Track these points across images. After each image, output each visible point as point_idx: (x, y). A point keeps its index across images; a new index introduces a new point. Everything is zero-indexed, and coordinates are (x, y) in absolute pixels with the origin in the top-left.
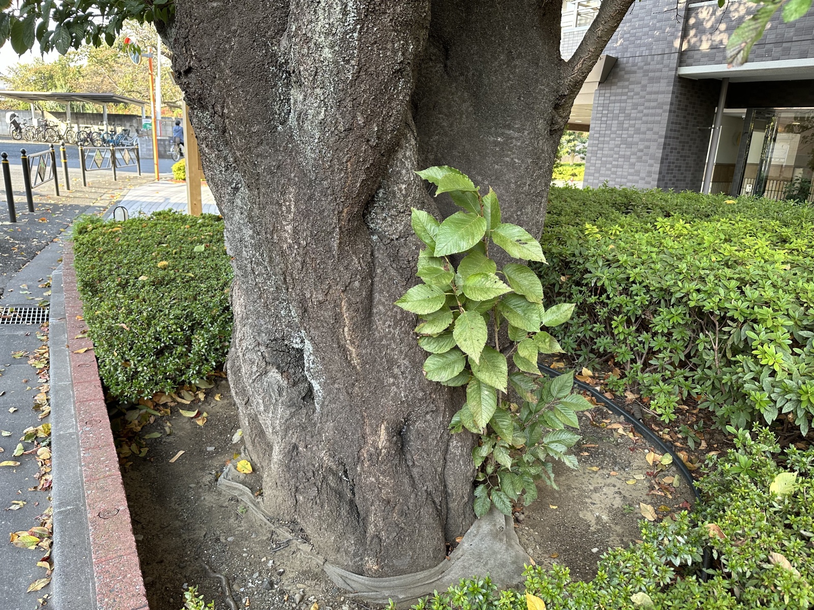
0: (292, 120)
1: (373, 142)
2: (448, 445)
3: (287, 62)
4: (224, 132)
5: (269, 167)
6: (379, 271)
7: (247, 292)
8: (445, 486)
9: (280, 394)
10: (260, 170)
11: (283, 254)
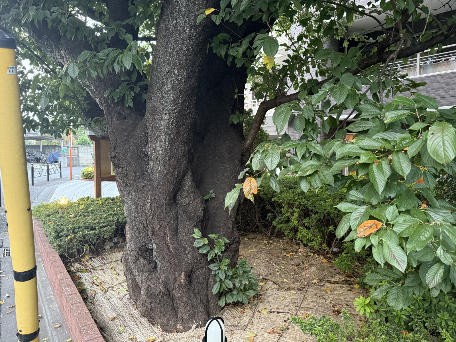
0: (149, 171)
1: (176, 176)
2: (208, 281)
3: (148, 153)
4: (127, 175)
5: (142, 186)
6: (180, 217)
7: (133, 229)
8: (208, 297)
9: (144, 267)
10: (139, 187)
11: (146, 214)
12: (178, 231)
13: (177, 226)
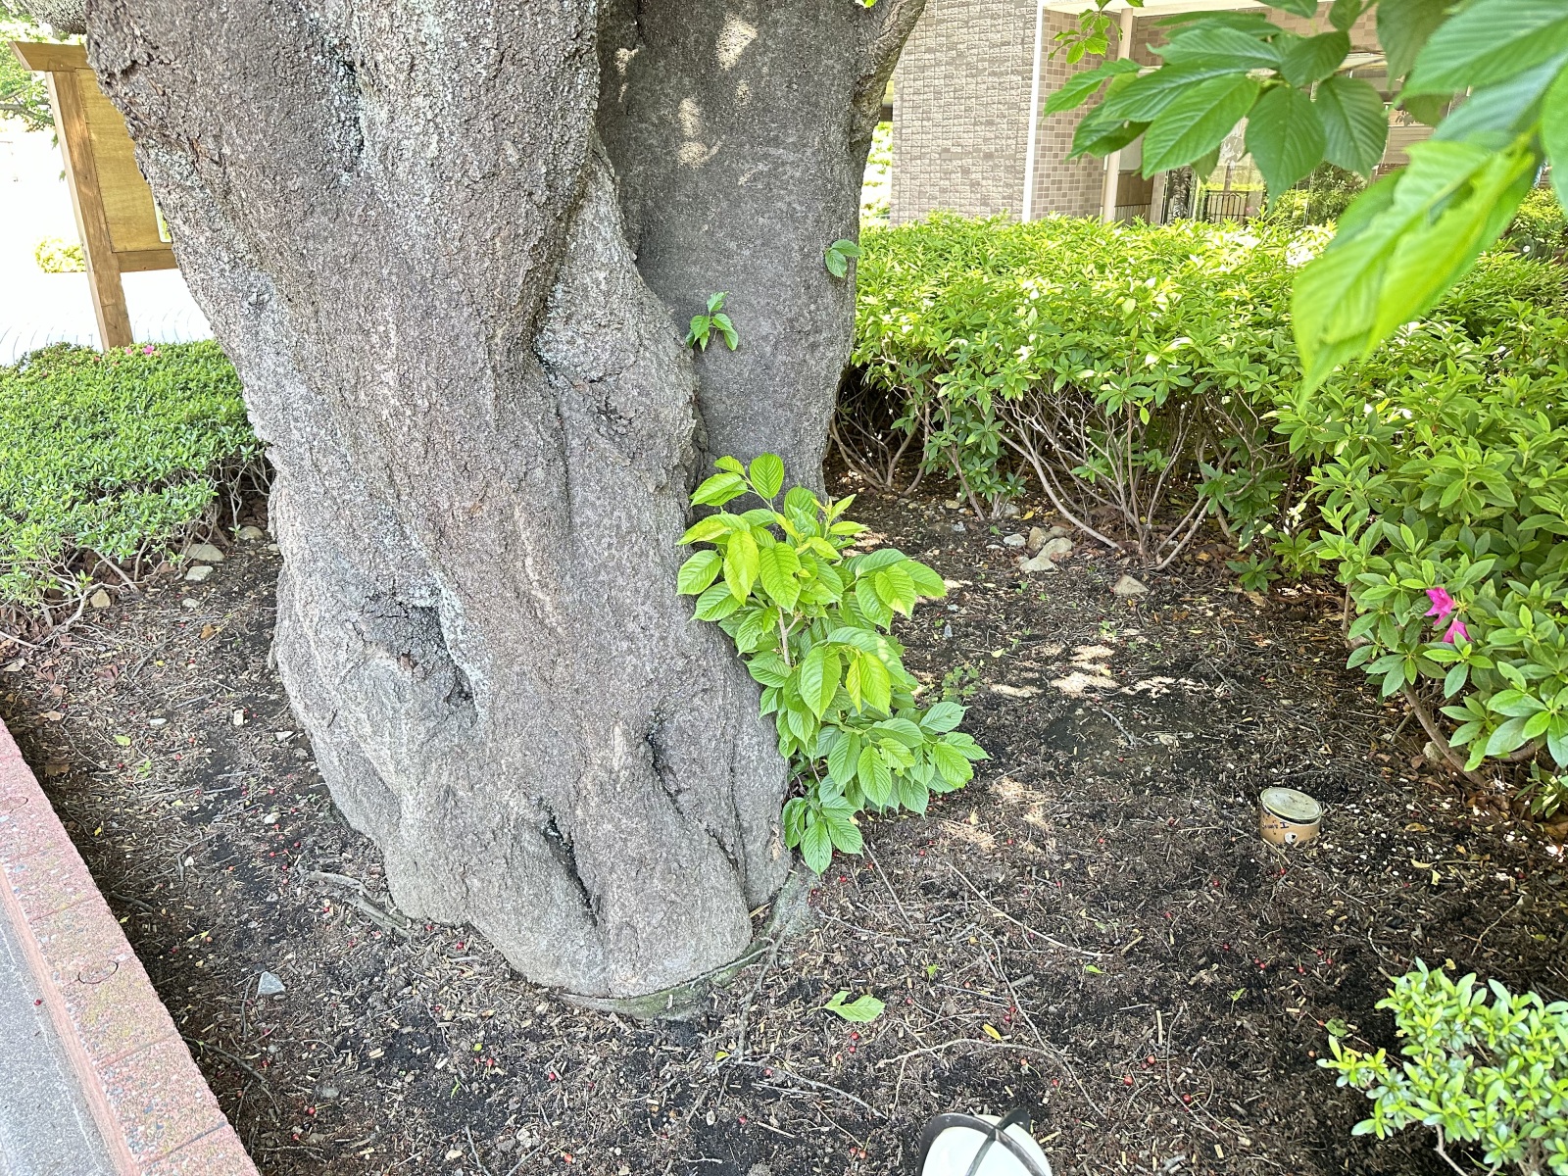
1: (540, 196)
2: (735, 745)
4: (227, 193)
5: (335, 259)
6: (575, 443)
7: (310, 509)
8: (738, 817)
9: (400, 699)
10: (315, 266)
11: (381, 428)
12: (578, 520)
13: (567, 496)
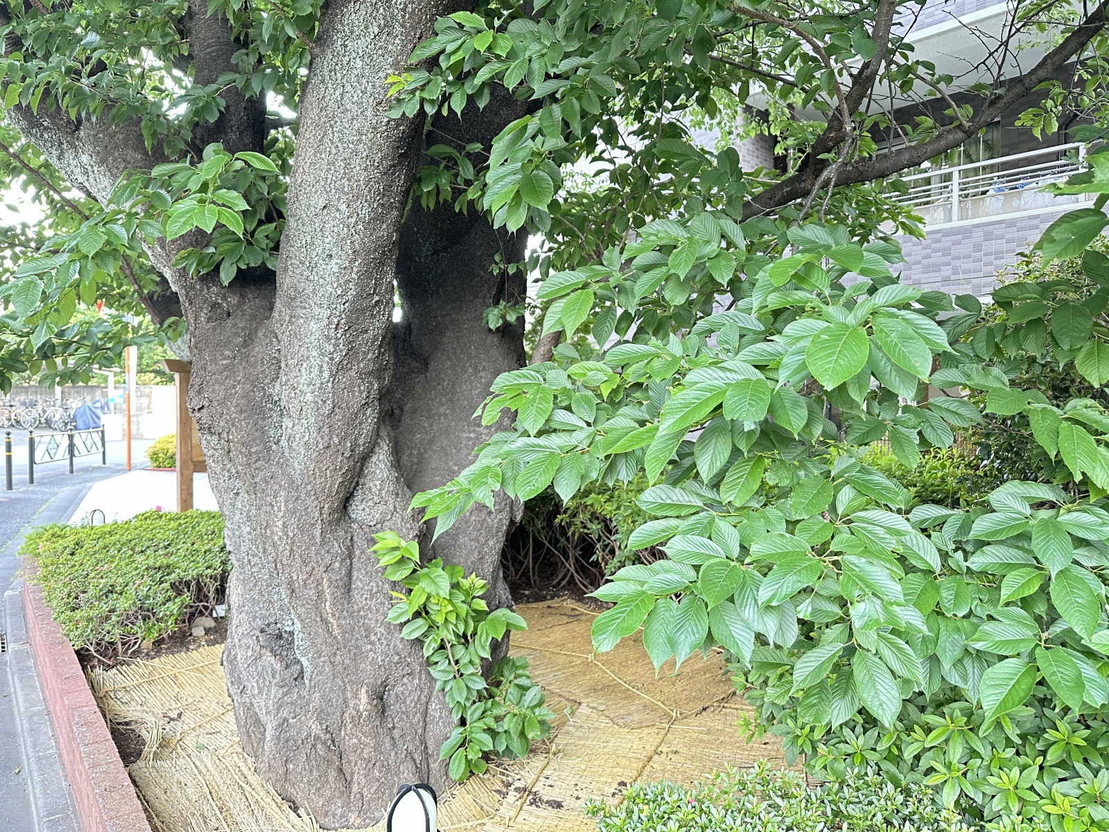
0: (284, 443)
1: (347, 454)
2: (427, 708)
3: (279, 400)
4: (229, 452)
5: (265, 477)
6: (358, 552)
7: (245, 582)
9: (274, 677)
10: (257, 480)
11: (274, 544)
12: (353, 586)
13: (349, 574)
